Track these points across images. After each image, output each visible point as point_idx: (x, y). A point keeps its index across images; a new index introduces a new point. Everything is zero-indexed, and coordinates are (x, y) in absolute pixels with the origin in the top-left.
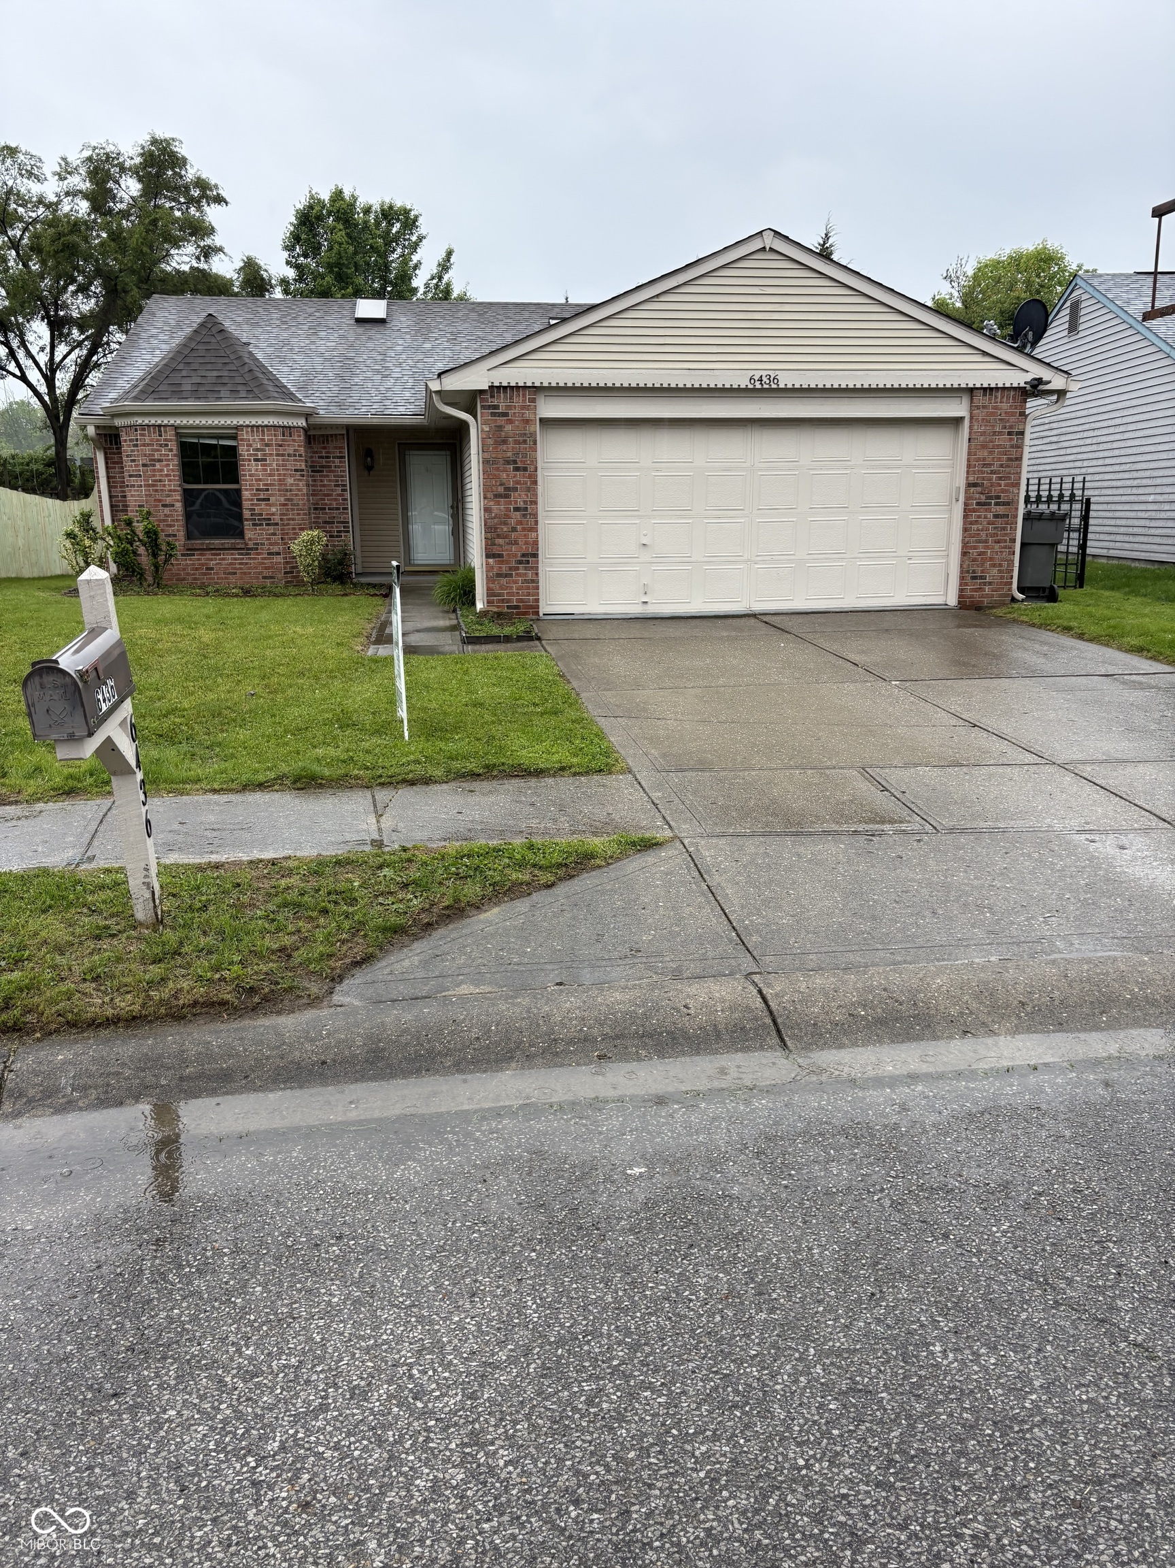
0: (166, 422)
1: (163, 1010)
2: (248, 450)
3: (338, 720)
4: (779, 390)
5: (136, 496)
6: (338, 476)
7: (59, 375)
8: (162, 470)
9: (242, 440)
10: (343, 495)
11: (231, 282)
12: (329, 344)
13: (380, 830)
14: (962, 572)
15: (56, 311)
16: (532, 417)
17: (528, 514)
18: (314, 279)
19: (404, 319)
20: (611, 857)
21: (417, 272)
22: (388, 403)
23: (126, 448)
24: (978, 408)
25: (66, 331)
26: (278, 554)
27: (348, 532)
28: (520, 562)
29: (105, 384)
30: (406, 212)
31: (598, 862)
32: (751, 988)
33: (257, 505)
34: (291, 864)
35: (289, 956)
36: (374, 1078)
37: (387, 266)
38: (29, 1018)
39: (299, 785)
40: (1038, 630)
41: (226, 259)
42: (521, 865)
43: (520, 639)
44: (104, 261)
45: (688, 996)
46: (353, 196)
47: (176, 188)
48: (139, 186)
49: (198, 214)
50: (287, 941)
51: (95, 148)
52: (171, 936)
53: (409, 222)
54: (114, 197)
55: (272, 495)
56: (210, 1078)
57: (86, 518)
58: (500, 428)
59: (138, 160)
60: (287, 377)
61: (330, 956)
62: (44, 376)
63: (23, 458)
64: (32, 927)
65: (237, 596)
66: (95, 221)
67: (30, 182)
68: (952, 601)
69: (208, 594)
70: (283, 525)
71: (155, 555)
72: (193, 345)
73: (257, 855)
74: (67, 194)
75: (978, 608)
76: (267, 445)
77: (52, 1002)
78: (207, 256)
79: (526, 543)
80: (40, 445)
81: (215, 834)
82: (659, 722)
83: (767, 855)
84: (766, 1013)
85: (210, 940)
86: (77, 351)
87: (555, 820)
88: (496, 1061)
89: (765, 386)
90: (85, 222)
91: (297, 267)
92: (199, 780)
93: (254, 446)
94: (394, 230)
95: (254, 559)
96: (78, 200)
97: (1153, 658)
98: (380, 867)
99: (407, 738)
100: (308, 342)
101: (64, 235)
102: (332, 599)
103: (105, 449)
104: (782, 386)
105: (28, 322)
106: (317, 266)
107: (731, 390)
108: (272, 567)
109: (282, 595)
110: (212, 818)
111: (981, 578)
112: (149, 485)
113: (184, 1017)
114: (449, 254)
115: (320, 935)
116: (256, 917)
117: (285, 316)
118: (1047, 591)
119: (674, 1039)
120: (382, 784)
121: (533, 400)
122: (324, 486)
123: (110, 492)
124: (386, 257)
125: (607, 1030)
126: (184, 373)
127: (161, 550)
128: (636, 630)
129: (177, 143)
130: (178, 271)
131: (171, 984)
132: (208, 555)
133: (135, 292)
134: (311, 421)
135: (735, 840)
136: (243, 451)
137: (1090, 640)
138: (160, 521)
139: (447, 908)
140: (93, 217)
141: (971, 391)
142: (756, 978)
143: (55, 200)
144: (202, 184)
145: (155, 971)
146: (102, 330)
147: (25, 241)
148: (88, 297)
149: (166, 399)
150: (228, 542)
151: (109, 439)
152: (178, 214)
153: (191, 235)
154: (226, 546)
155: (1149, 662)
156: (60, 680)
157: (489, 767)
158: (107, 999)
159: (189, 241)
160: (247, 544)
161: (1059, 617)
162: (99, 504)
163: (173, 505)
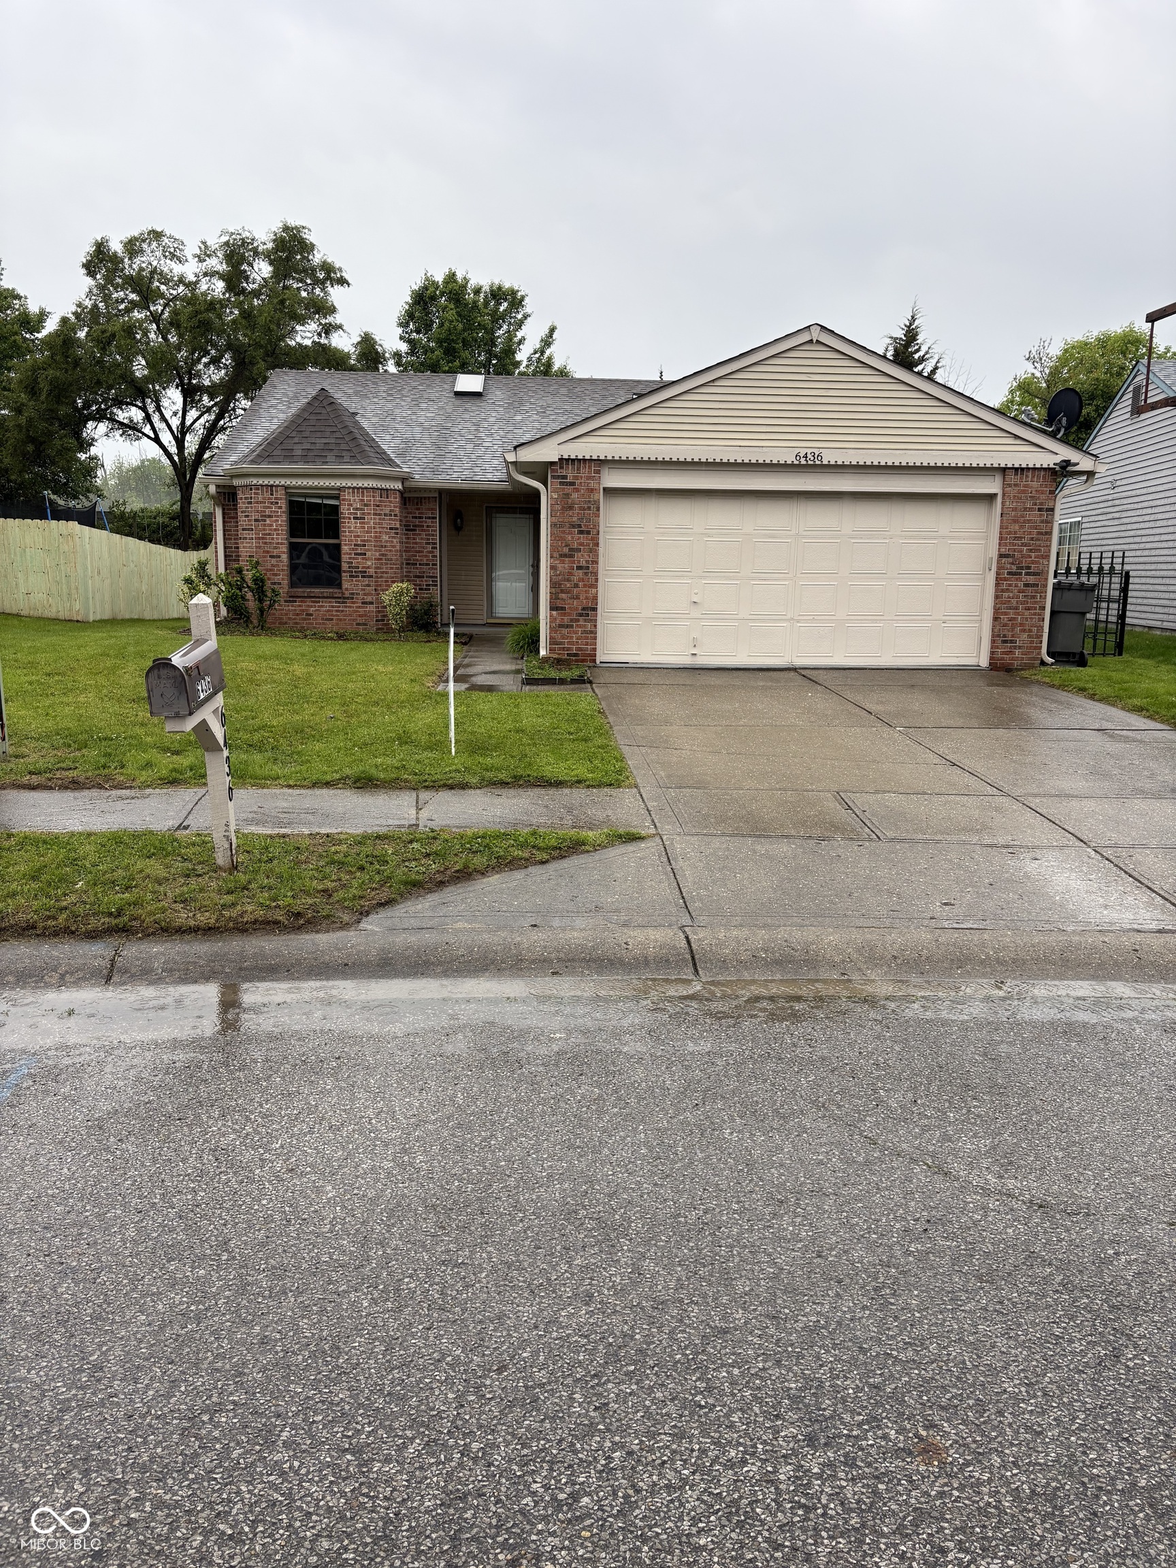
0: (277, 483)
1: (231, 924)
2: (349, 509)
3: (399, 739)
4: (822, 466)
5: (247, 548)
6: (429, 535)
7: (188, 437)
8: (271, 525)
9: (344, 500)
10: (433, 552)
11: (348, 355)
12: (429, 415)
13: (417, 819)
14: (993, 636)
15: (190, 379)
16: (596, 486)
17: (590, 572)
18: (425, 353)
19: (499, 393)
20: (599, 845)
21: (521, 347)
22: (477, 470)
23: (242, 505)
24: (1010, 485)
25: (197, 398)
26: (372, 603)
27: (436, 585)
28: (581, 615)
29: (228, 448)
30: (513, 293)
31: (587, 847)
32: (681, 934)
33: (354, 558)
34: (342, 837)
35: (330, 896)
36: (382, 977)
37: (493, 342)
38: (134, 923)
39: (358, 785)
40: (1055, 690)
41: (344, 335)
42: (523, 846)
43: (573, 681)
44: (235, 337)
45: (630, 937)
46: (465, 278)
47: (305, 271)
48: (270, 269)
49: (322, 294)
50: (330, 885)
51: (232, 234)
52: (242, 878)
53: (515, 300)
54: (247, 278)
55: (368, 550)
56: (261, 970)
57: (203, 565)
58: (567, 495)
59: (270, 245)
60: (388, 444)
61: (361, 897)
62: (175, 438)
63: (151, 512)
64: (139, 865)
65: (331, 639)
66: (228, 300)
67: (173, 263)
68: (984, 662)
69: (306, 636)
70: (377, 577)
71: (261, 601)
72: (306, 415)
73: (316, 830)
74: (205, 274)
75: (1008, 670)
76: (366, 505)
77: (151, 913)
78: (327, 333)
79: (587, 598)
80: (165, 501)
81: (285, 815)
82: (675, 751)
83: (728, 849)
84: (688, 951)
85: (272, 881)
86: (206, 416)
87: (562, 819)
88: (475, 971)
89: (810, 462)
90: (220, 301)
91: (410, 341)
92: (278, 778)
93: (354, 506)
94: (502, 309)
95: (350, 607)
96: (214, 280)
97: (1150, 717)
98: (411, 842)
99: (453, 754)
100: (409, 412)
101: (201, 313)
102: (415, 645)
103: (223, 505)
104: (825, 462)
105: (164, 389)
106: (428, 341)
107: (778, 465)
108: (366, 615)
109: (372, 640)
110: (285, 805)
111: (1012, 642)
112: (259, 538)
113: (246, 931)
114: (552, 330)
115: (355, 883)
116: (308, 870)
117: (391, 389)
118: (1077, 656)
119: (612, 964)
120: (426, 787)
121: (598, 472)
122: (416, 543)
123: (225, 543)
124: (493, 333)
125: (562, 955)
126: (296, 440)
127: (266, 596)
128: (683, 678)
129: (306, 231)
130: (300, 345)
131: (239, 908)
132: (309, 602)
133: (262, 365)
134: (407, 484)
135: (705, 838)
136: (345, 510)
137: (1100, 701)
138: (267, 570)
139: (457, 871)
140: (227, 295)
141: (1004, 470)
142: (687, 929)
143: (194, 279)
144: (328, 268)
145: (229, 899)
146: (230, 397)
147: (166, 314)
148: (219, 368)
149: (279, 463)
150: (327, 591)
151: (228, 496)
152: (304, 294)
153: (315, 313)
154: (325, 595)
155: (1145, 720)
156: (172, 673)
157: (517, 778)
158: (191, 915)
159: (312, 319)
160: (343, 594)
161: (1078, 680)
162: (215, 555)
163: (279, 557)
